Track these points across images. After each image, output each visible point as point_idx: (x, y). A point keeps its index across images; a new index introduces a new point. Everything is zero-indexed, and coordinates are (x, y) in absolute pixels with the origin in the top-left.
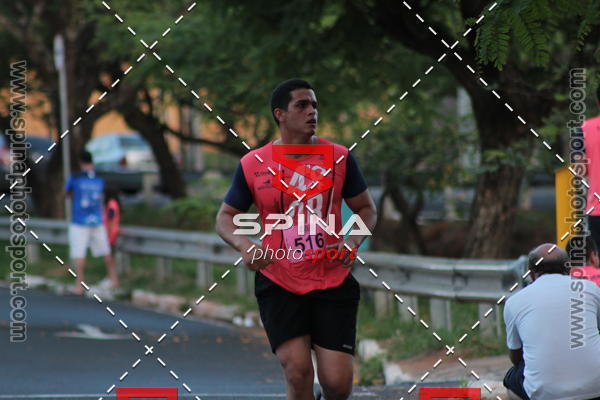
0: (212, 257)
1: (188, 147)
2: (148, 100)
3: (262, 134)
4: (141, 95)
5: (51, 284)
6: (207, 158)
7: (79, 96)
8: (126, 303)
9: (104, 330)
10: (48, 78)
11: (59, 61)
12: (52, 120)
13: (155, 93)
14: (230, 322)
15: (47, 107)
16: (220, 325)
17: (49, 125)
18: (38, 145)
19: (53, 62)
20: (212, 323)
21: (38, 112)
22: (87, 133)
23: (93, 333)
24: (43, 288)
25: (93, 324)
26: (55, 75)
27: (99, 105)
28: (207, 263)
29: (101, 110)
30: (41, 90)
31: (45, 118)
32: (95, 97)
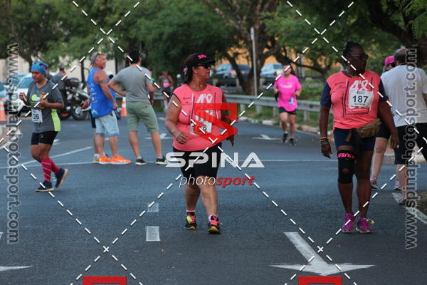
0: (309, 109)
1: (299, 68)
2: (285, 51)
3: (328, 64)
4: (282, 49)
5: (250, 119)
6: (306, 72)
7: (260, 49)
8: (277, 126)
9: (271, 137)
10: (248, 44)
11: (253, 37)
12: (250, 58)
13: (287, 48)
14: (316, 133)
15: (248, 54)
16: (313, 134)
17: (248, 60)
18: (244, 68)
19: (250, 38)
20: (310, 134)
21: (245, 56)
22: (262, 64)
23: (266, 137)
24: (247, 121)
25: (266, 134)
26: (251, 42)
27: (267, 53)
28: (307, 111)
29: (267, 55)
30: (246, 47)
31: (247, 57)
32: (266, 50)
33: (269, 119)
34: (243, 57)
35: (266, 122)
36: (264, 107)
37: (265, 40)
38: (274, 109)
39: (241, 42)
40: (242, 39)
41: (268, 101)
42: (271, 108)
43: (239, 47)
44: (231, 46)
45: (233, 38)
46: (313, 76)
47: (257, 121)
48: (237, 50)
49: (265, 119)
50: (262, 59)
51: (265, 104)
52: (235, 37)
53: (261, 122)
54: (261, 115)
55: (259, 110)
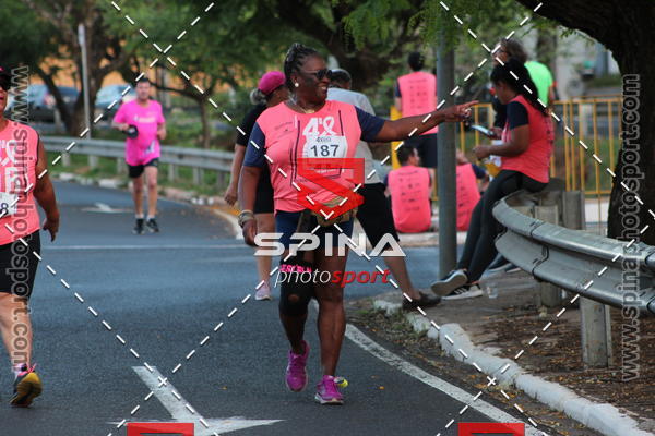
0: (177, 161)
1: (161, 93)
2: (137, 64)
3: (208, 85)
4: (132, 61)
5: (78, 178)
6: (173, 99)
7: (94, 60)
8: (124, 190)
9: (112, 207)
10: (75, 51)
11: (82, 40)
12: (77, 76)
13: (140, 59)
14: (189, 201)
15: (74, 68)
16: (183, 203)
17: (75, 80)
18: (68, 92)
19: (77, 41)
20: (178, 202)
21: (69, 72)
22: (99, 86)
23: (105, 208)
24: (73, 181)
25: (106, 203)
26: (79, 49)
27: (107, 67)
28: (174, 165)
29: (107, 71)
30: (71, 58)
31: (73, 75)
32: (104, 63)
33: (110, 177)
34: (66, 74)
35: (107, 183)
36: (102, 158)
37: (103, 46)
38: (119, 161)
39: (63, 50)
40: (63, 42)
42: (114, 159)
43: (59, 56)
44: (44, 56)
45: (48, 42)
46: (186, 105)
47: (90, 181)
48: (56, 62)
49: (104, 177)
50: (98, 77)
51: (104, 153)
52: (53, 40)
53: (96, 184)
54: (96, 171)
55: (93, 163)
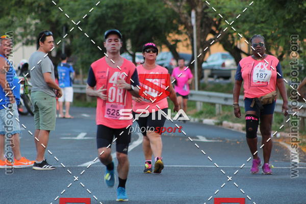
2: (233, 38)
4: (230, 36)
7: (202, 35)
8: (220, 126)
9: (207, 138)
10: (189, 28)
11: (193, 21)
12: (190, 47)
15: (189, 42)
17: (188, 49)
19: (191, 22)
21: (185, 43)
23: (202, 139)
25: (204, 136)
26: (192, 27)
27: (211, 40)
29: (210, 43)
30: (186, 33)
31: (187, 46)
32: (210, 36)
33: (210, 118)
34: (183, 46)
35: (207, 121)
36: (205, 103)
37: (209, 26)
38: (217, 106)
39: (181, 28)
40: (182, 23)
41: (210, 96)
42: (213, 104)
43: (179, 33)
44: (169, 32)
45: (172, 22)
47: (197, 120)
48: (177, 37)
49: (206, 118)
50: (204, 46)
51: (207, 100)
52: (175, 22)
53: (201, 121)
54: (201, 113)
55: (199, 107)
